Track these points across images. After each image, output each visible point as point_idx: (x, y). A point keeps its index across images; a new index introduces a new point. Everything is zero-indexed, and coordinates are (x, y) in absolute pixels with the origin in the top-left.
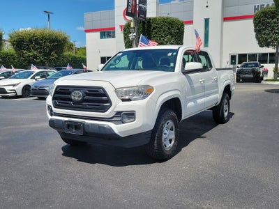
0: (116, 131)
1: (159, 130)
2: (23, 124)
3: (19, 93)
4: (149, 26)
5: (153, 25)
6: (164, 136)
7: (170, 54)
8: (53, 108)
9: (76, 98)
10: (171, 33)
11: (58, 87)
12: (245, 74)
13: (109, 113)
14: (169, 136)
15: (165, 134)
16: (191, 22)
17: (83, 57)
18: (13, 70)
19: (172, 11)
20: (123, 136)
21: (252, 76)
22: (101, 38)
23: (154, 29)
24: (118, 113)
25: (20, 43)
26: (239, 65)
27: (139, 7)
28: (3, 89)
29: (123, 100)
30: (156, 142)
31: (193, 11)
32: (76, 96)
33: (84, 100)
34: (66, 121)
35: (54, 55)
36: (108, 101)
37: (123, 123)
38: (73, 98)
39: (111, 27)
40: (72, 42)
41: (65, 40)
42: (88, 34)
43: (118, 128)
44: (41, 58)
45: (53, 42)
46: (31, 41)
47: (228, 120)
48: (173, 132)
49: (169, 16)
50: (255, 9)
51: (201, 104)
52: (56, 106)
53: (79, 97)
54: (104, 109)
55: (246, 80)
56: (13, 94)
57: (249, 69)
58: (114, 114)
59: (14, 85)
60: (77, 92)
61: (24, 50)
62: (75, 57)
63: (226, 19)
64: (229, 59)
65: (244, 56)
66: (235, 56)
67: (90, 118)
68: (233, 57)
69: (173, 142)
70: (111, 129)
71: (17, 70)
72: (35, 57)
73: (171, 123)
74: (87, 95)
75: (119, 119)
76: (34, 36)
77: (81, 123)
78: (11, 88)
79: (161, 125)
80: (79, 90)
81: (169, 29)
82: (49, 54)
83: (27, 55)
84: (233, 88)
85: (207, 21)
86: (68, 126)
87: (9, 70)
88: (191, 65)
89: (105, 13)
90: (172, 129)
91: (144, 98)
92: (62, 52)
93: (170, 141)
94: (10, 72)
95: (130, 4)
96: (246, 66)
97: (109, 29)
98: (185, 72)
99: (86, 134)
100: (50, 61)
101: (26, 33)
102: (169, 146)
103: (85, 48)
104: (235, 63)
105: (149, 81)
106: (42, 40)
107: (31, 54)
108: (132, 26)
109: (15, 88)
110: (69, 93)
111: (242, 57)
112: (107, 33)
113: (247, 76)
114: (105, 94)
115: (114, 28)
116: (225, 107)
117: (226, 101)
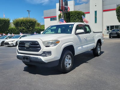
0: (43, 60)
1: (63, 59)
2: (12, 57)
3: (15, 45)
4: (69, 15)
5: (71, 15)
6: (66, 62)
7: (70, 26)
8: (18, 51)
9: (27, 46)
10: (79, 17)
11: (20, 41)
12: (113, 34)
13: (40, 52)
14: (68, 62)
15: (66, 61)
16: (89, 13)
17: (44, 29)
18: (13, 35)
19: (80, 8)
20: (46, 62)
21: (116, 35)
22: (51, 20)
23: (71, 16)
24: (44, 52)
25: (17, 24)
26: (111, 31)
27: (65, 7)
28: (8, 43)
29: (46, 46)
30: (61, 65)
31: (89, 8)
32: (27, 45)
33: (30, 47)
34: (23, 56)
35: (31, 28)
36: (40, 47)
37: (46, 56)
38: (26, 46)
39: (55, 16)
40: (39, 23)
41: (35, 22)
42: (45, 19)
43: (44, 59)
44: (26, 30)
45: (31, 23)
46: (21, 23)
47: (100, 55)
48: (71, 60)
49: (79, 10)
50: (117, 6)
51: (85, 48)
52: (20, 50)
53: (28, 45)
54: (38, 51)
55: (114, 37)
56: (12, 45)
57: (115, 32)
58: (42, 53)
59: (12, 41)
60: (27, 43)
61: (19, 26)
62: (40, 29)
63: (104, 11)
64: (106, 28)
65: (113, 26)
66: (109, 27)
67: (32, 55)
68: (108, 27)
69: (70, 65)
70: (41, 59)
71: (14, 35)
72: (23, 29)
73: (69, 56)
74: (31, 44)
75: (44, 55)
76: (23, 21)
77: (29, 57)
78: (11, 42)
79: (64, 57)
80: (28, 43)
81: (78, 16)
82: (29, 28)
83: (20, 29)
84: (102, 41)
85: (96, 12)
86: (24, 58)
87: (11, 35)
88: (79, 31)
89: (52, 10)
90: (70, 59)
91: (55, 45)
92: (34, 27)
93: (69, 64)
94: (11, 36)
95: (61, 6)
96: (114, 31)
97: (54, 17)
98: (77, 34)
99: (31, 61)
100: (29, 31)
101: (20, 20)
102: (68, 66)
103: (44, 25)
104: (109, 30)
105: (58, 38)
106: (26, 22)
107: (21, 28)
108: (62, 15)
109: (13, 42)
110: (24, 44)
111: (112, 27)
112: (53, 19)
113: (114, 35)
114: (38, 44)
115: (56, 16)
116: (99, 49)
117: (99, 46)
